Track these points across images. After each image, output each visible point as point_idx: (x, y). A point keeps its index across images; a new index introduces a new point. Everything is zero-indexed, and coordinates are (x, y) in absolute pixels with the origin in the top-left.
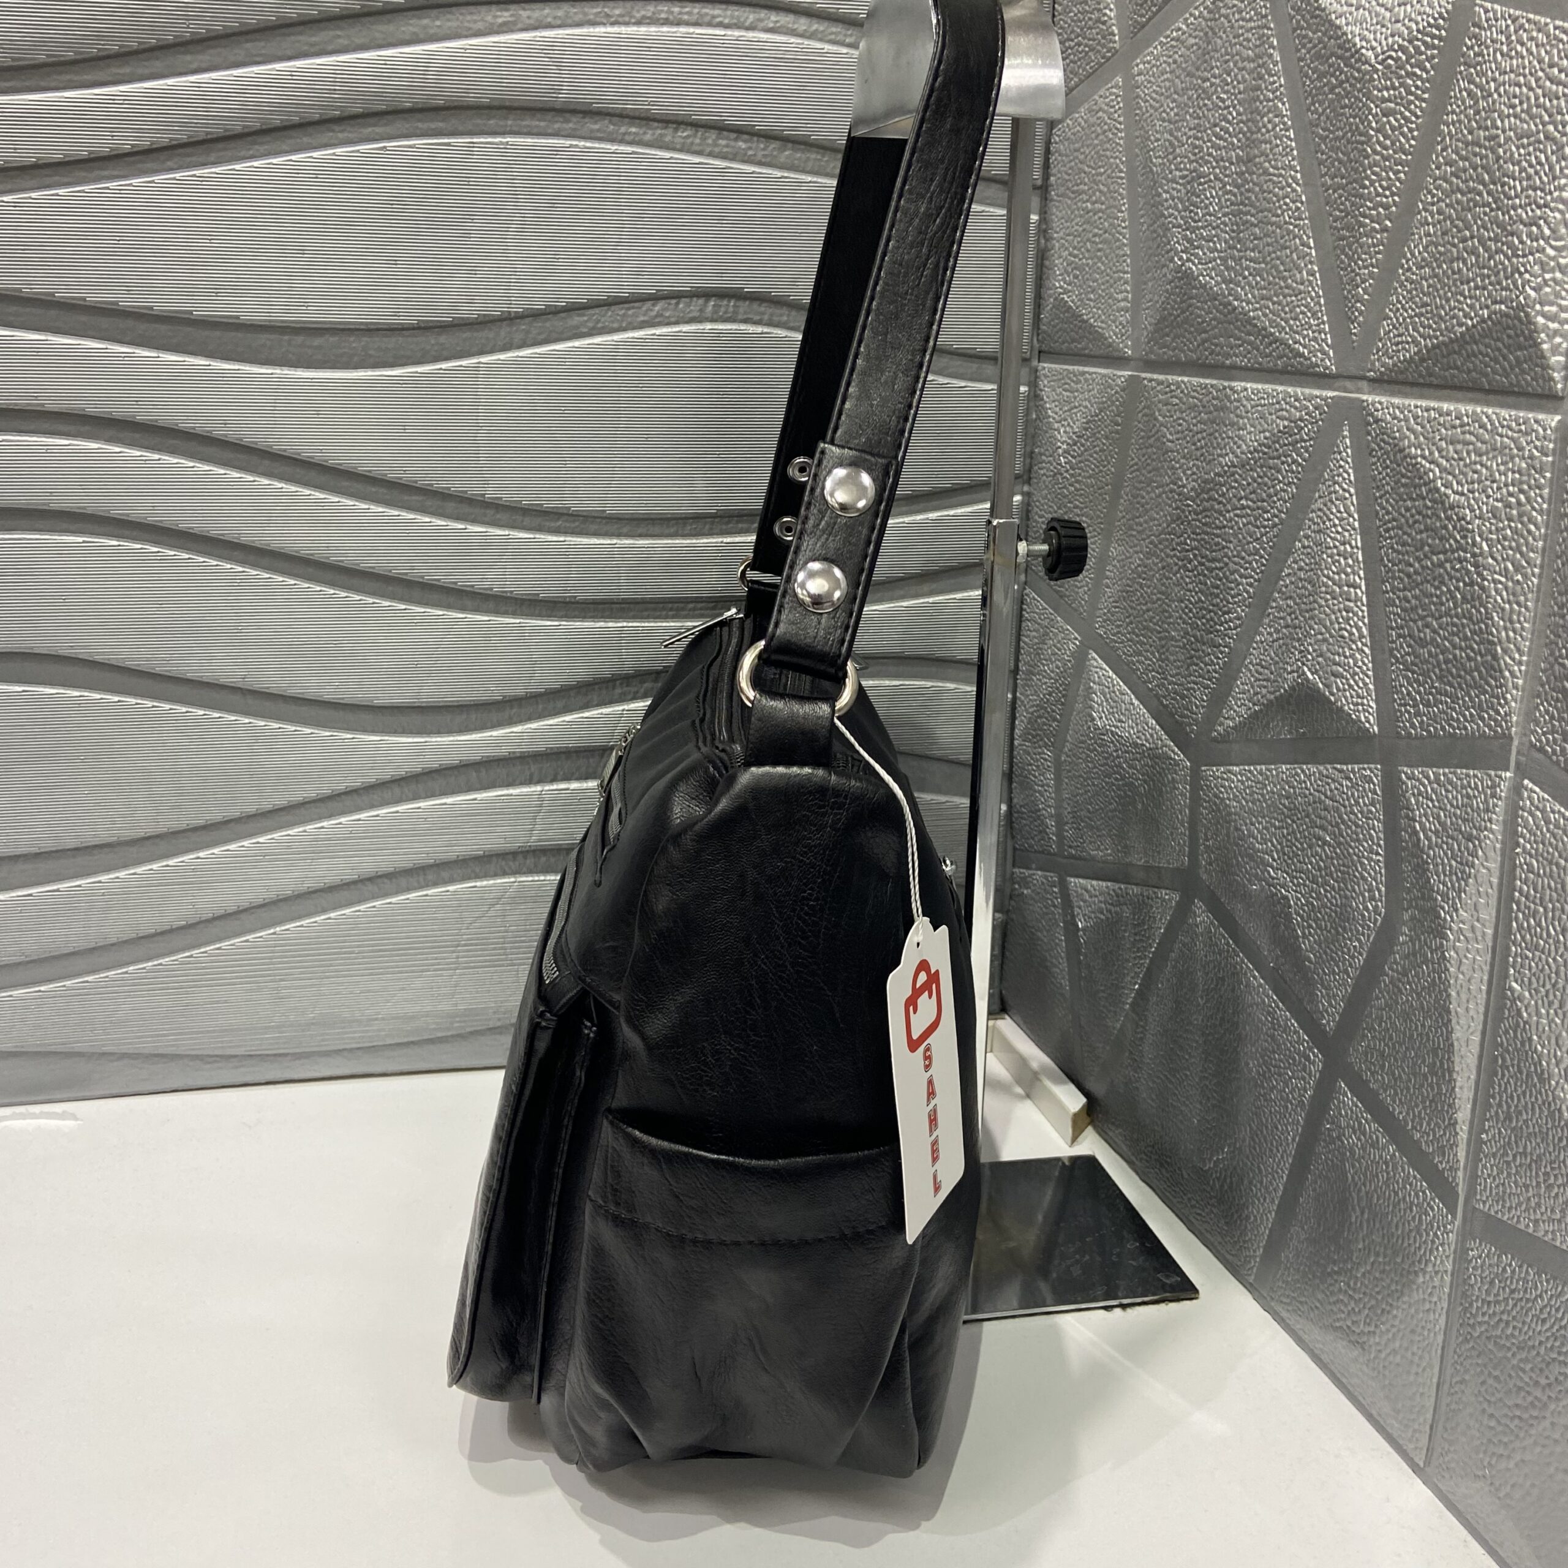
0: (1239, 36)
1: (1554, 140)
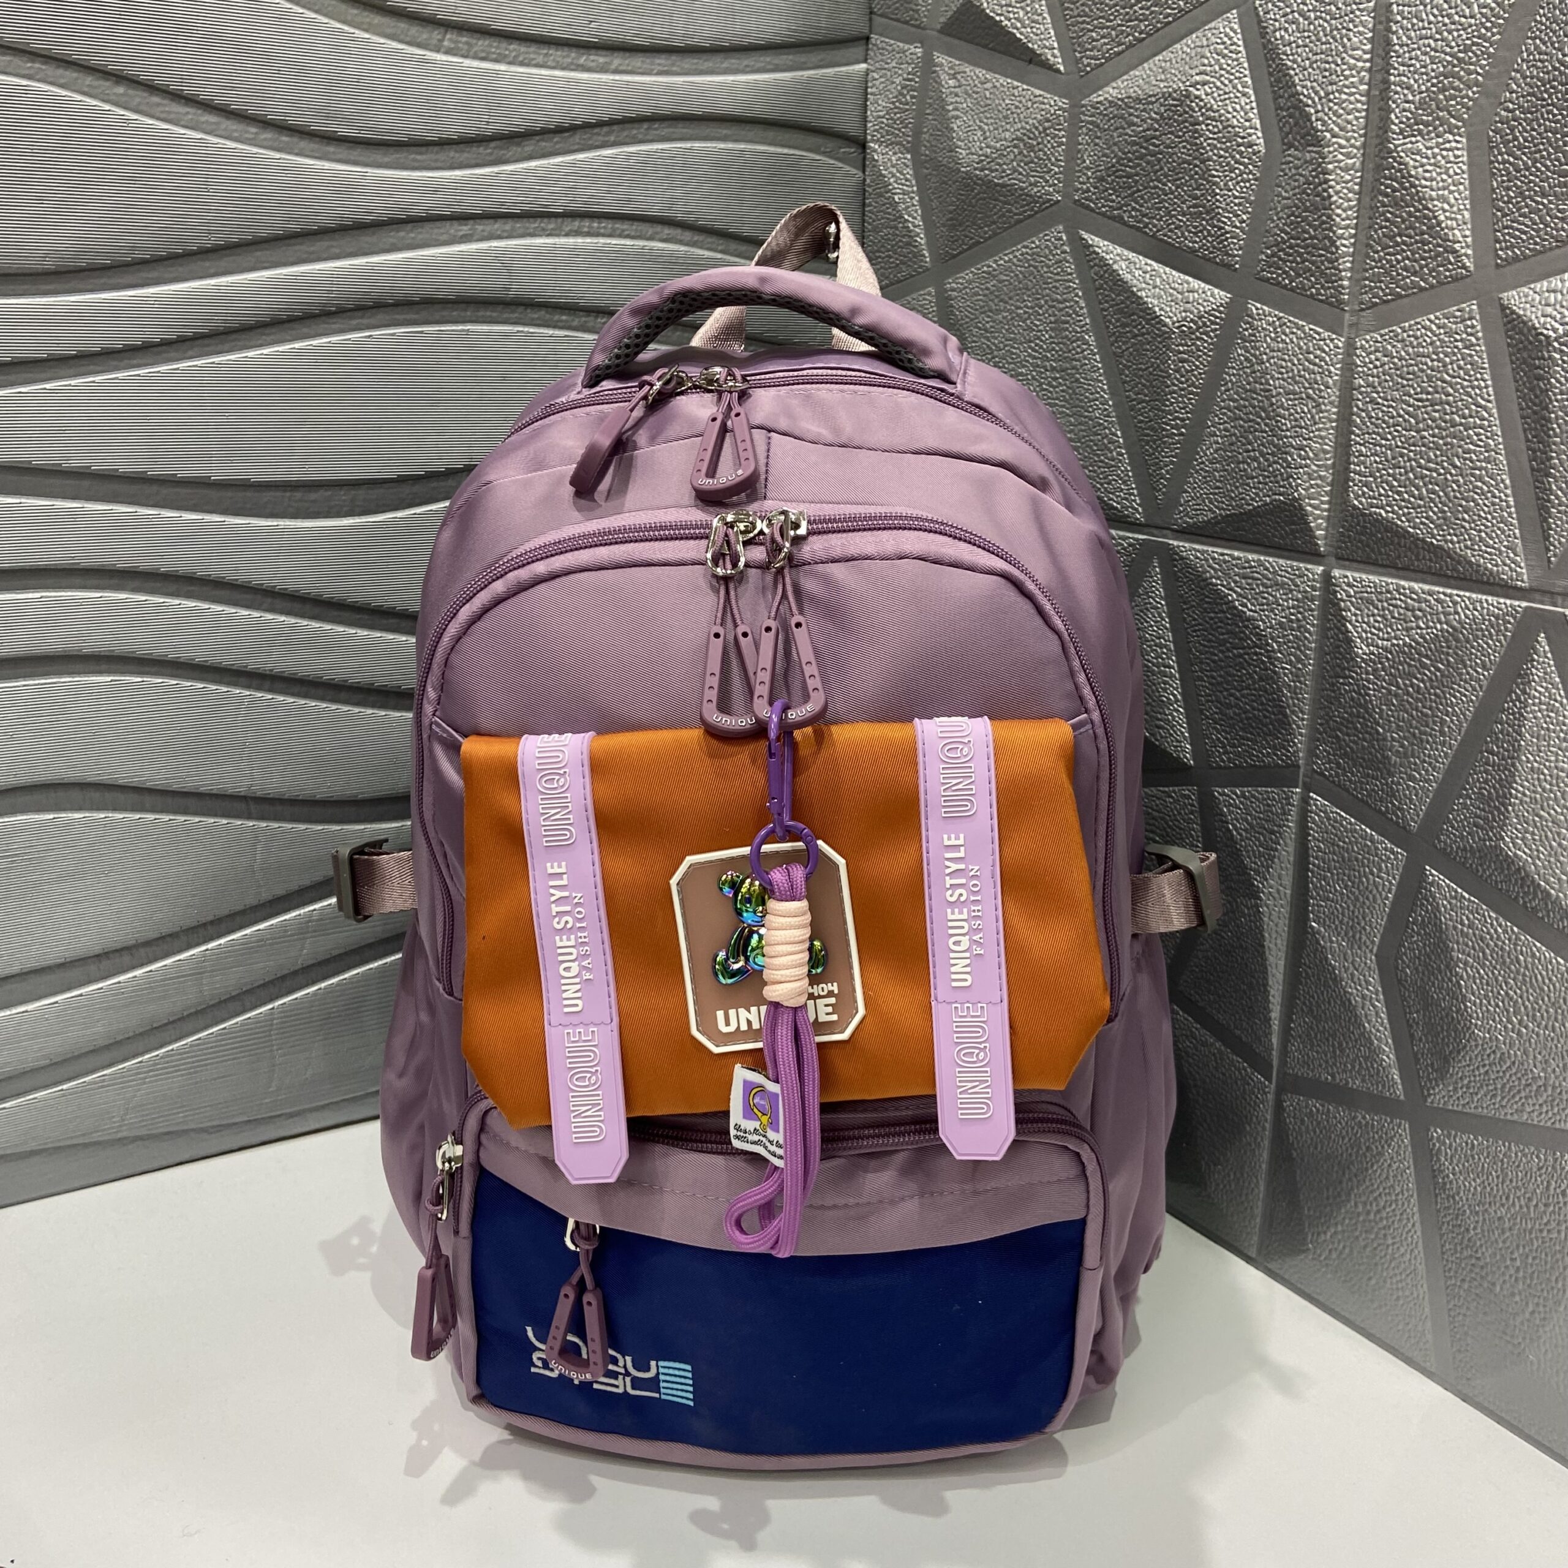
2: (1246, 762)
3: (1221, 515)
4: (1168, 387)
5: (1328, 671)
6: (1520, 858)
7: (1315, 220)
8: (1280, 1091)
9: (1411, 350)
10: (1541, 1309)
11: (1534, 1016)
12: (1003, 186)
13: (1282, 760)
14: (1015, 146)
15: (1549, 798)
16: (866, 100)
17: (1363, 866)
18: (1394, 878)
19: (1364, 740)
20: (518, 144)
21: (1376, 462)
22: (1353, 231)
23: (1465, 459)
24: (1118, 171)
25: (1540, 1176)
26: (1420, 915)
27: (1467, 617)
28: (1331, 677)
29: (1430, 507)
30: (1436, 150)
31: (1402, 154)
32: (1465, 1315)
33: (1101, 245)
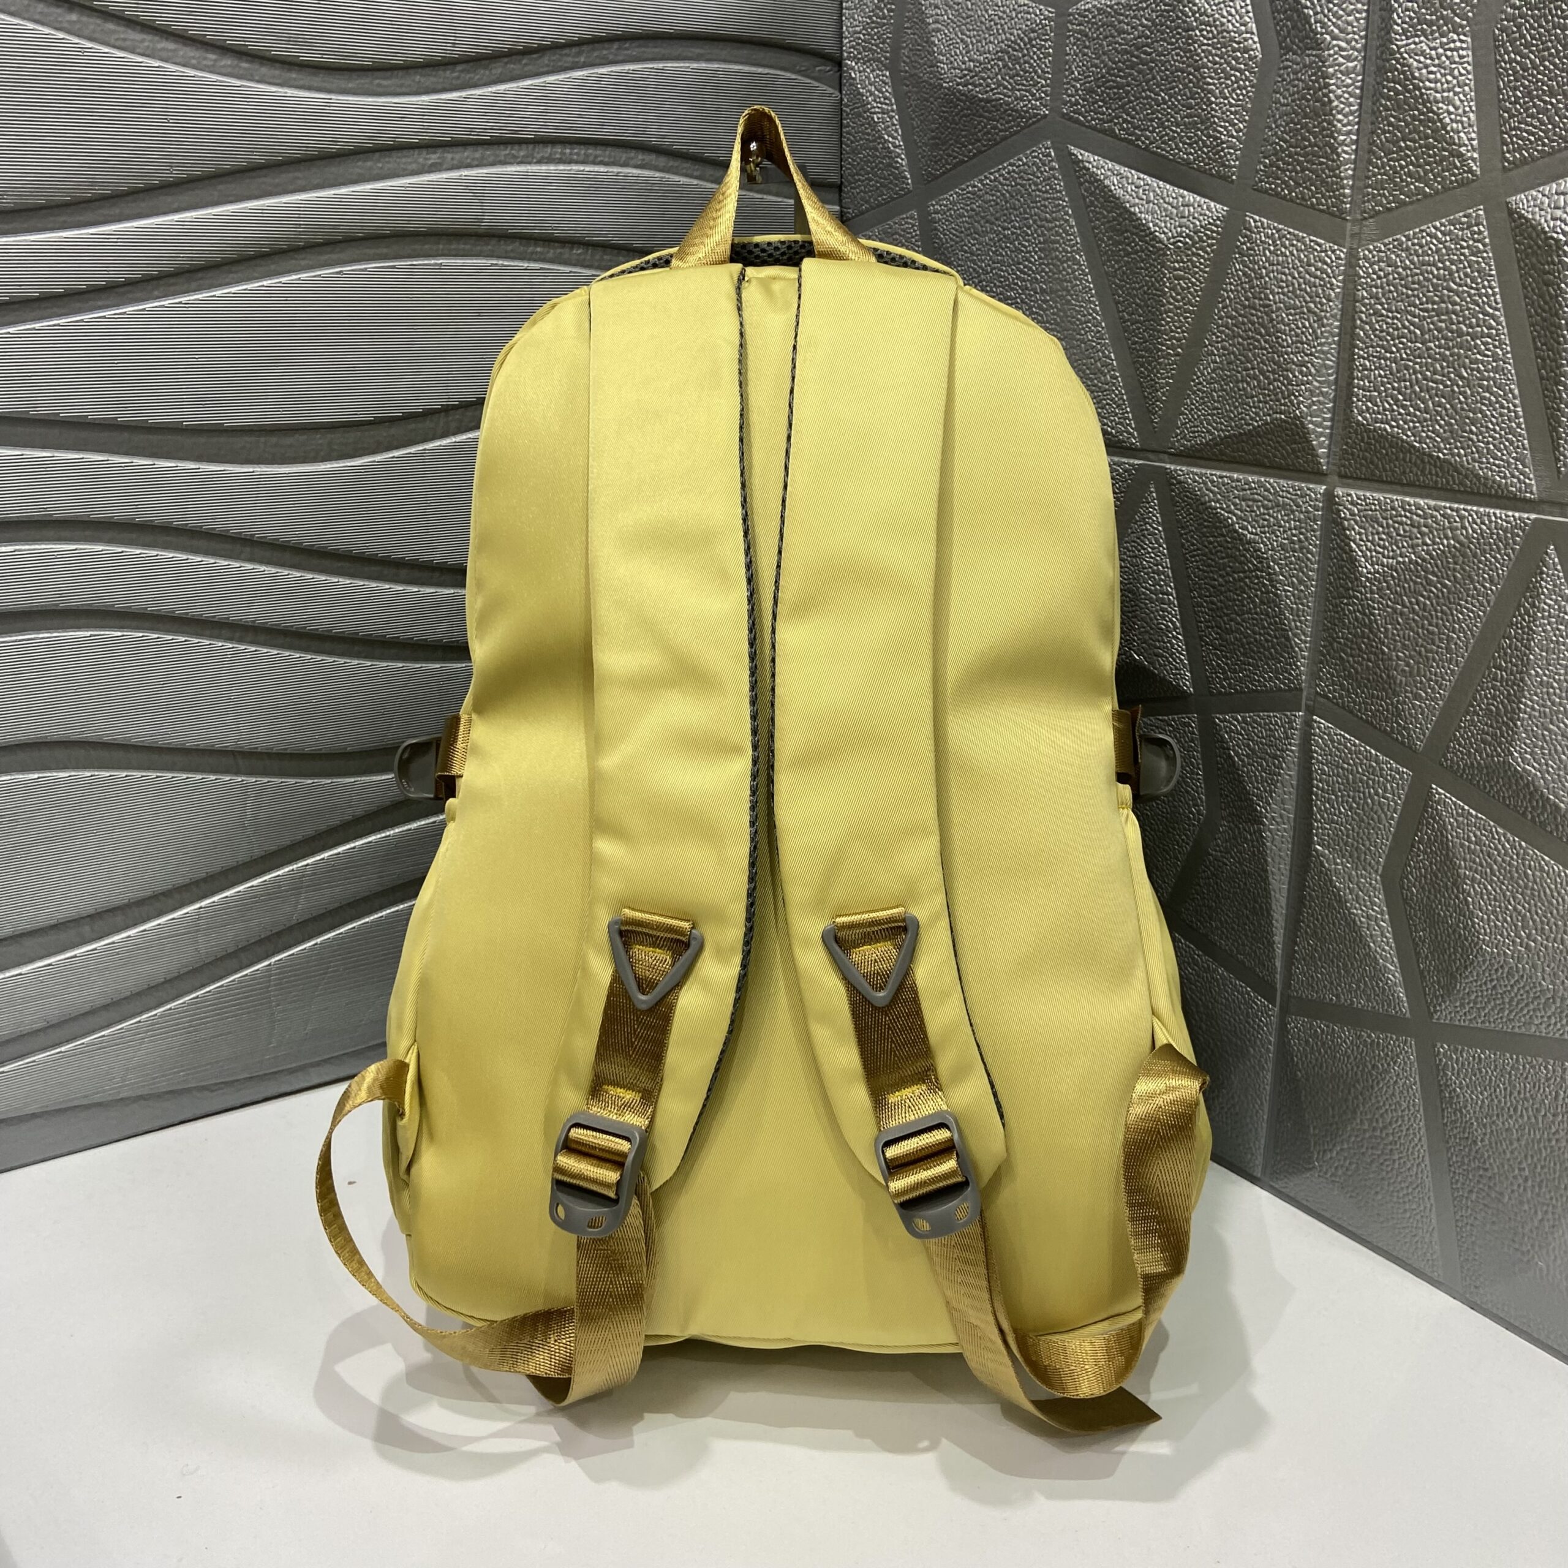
0: (1036, 202)
1: (1315, 313)
2: (1247, 687)
3: (1219, 436)
4: (1163, 305)
5: (1331, 592)
6: (1529, 773)
7: (1315, 127)
8: (1285, 1011)
9: (1416, 259)
10: (1550, 1216)
11: (1543, 929)
12: (988, 101)
13: (1285, 684)
14: (999, 59)
15: (1559, 711)
16: (841, 15)
17: (1368, 787)
18: (1400, 799)
19: (1369, 660)
20: (486, 68)
21: (1380, 376)
22: (1354, 137)
23: (1472, 370)
24: (1109, 81)
25: (1549, 1087)
26: (1427, 833)
27: (1474, 531)
28: (1334, 598)
29: (1437, 421)
30: (1441, 51)
31: (1406, 55)
32: (1472, 1225)
33: (1091, 160)
